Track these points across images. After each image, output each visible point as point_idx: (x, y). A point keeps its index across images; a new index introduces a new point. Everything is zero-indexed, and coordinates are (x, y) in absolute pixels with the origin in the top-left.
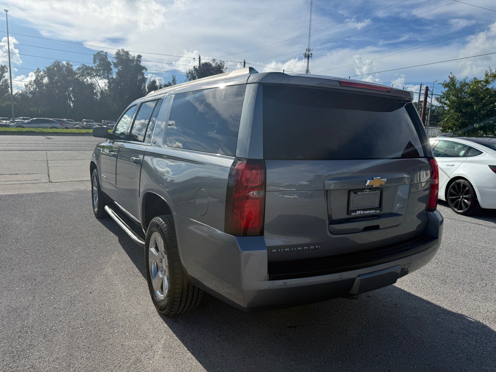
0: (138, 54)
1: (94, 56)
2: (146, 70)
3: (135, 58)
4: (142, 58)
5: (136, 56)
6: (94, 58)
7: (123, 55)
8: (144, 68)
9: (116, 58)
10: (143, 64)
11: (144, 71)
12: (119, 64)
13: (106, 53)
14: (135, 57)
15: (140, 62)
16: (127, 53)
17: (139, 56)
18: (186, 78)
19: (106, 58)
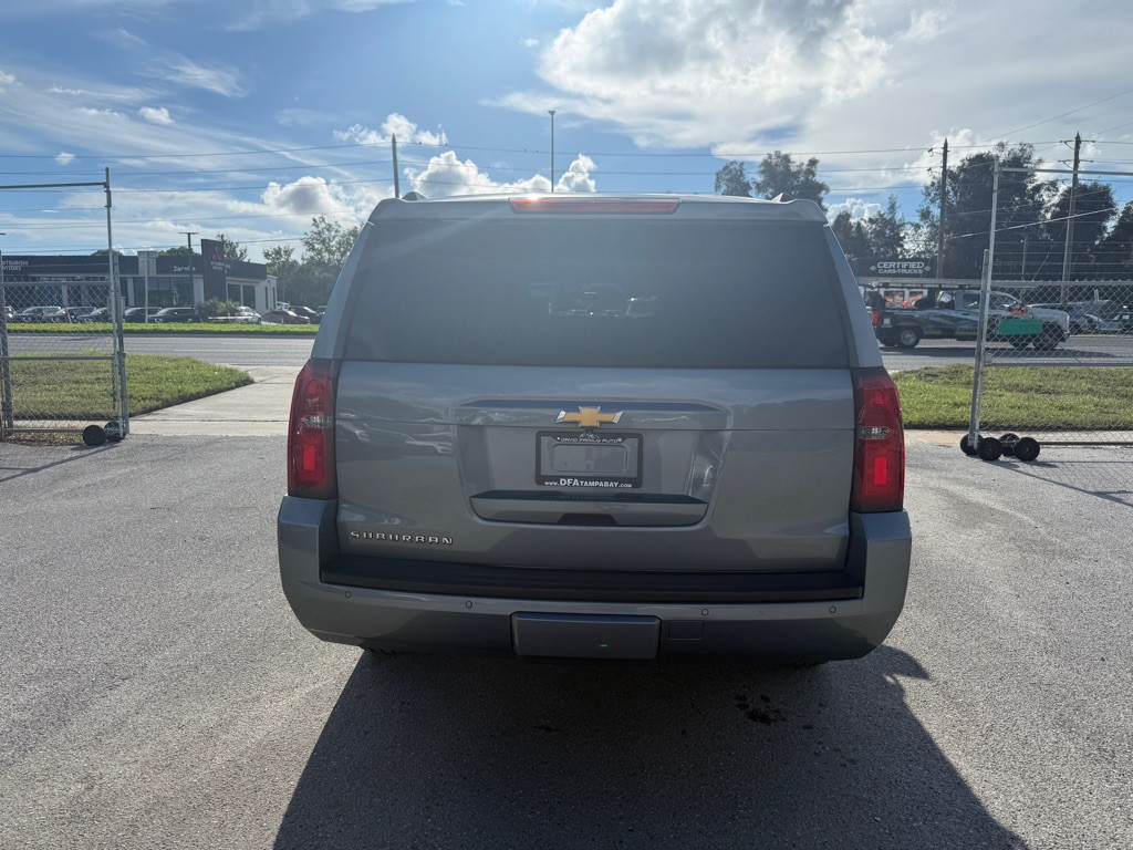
0: (810, 157)
1: (718, 174)
2: (828, 190)
3: (804, 167)
4: (818, 165)
5: (806, 162)
6: (718, 179)
7: (776, 165)
8: (821, 187)
9: (762, 172)
10: (819, 178)
11: (823, 194)
12: (768, 185)
13: (742, 164)
14: (803, 164)
15: (814, 175)
16: (786, 159)
17: (813, 162)
18: (924, 197)
19: (742, 175)
